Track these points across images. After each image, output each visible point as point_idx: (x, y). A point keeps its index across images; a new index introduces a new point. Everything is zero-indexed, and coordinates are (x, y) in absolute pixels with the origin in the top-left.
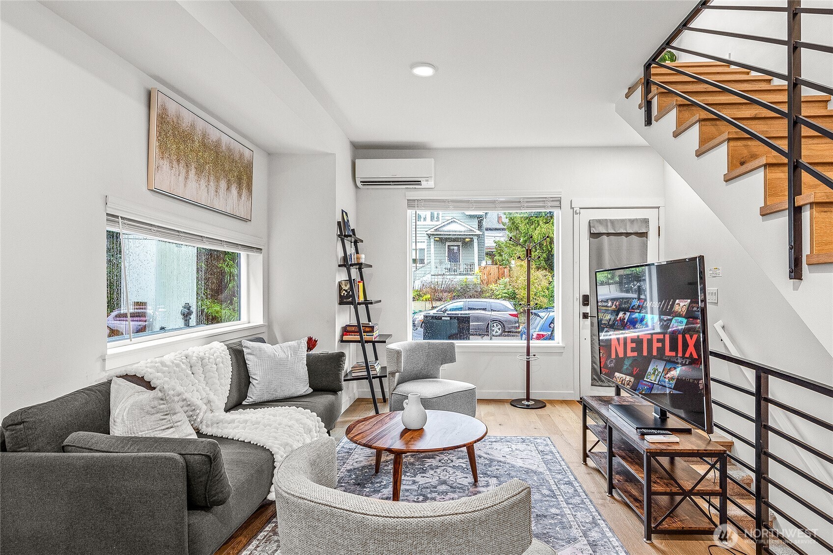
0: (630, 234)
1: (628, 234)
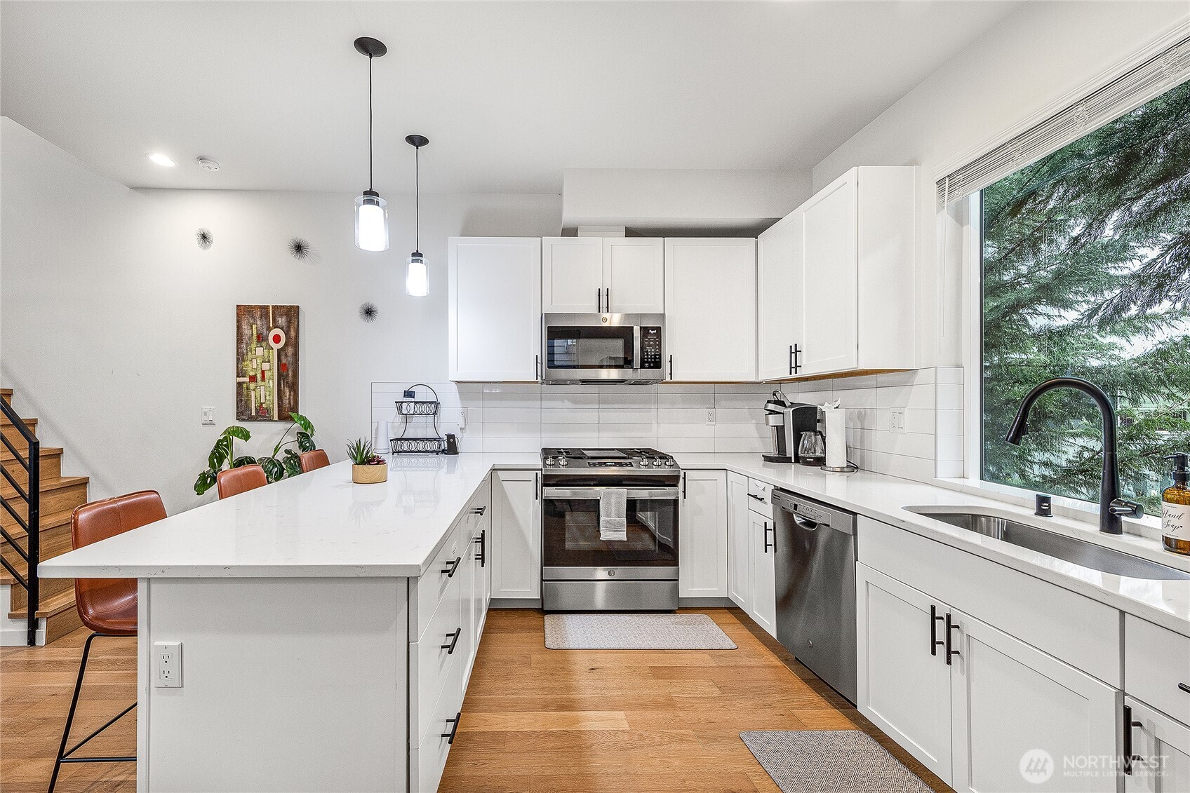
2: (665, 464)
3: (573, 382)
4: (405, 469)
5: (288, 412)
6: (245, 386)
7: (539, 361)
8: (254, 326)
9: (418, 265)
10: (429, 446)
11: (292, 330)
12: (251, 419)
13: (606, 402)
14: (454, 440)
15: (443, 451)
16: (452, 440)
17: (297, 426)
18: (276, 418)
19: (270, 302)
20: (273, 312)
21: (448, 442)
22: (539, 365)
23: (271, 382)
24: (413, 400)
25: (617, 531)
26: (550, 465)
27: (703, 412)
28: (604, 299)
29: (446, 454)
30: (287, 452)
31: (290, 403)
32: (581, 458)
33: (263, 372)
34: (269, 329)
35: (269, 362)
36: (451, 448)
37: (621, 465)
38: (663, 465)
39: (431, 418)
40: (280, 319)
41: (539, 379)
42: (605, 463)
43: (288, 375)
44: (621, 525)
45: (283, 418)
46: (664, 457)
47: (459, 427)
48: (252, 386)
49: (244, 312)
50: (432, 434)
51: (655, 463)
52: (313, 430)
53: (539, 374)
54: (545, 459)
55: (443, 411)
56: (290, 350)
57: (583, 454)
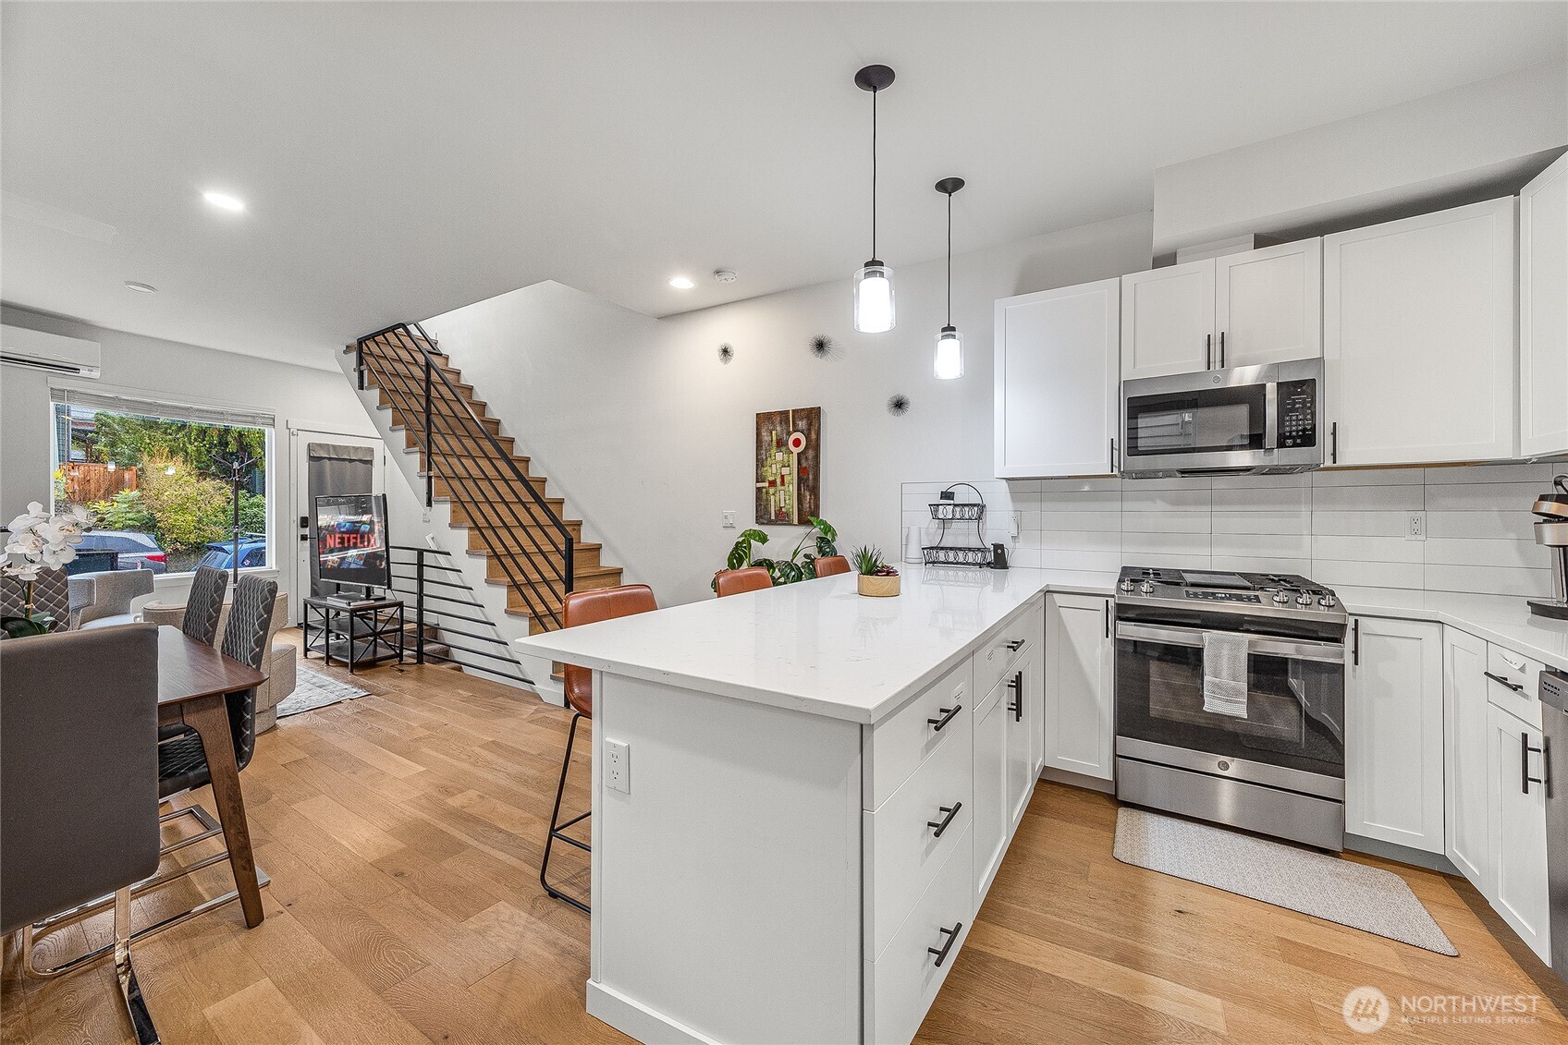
0: (355, 460)
1: (351, 461)
2: (1319, 603)
3: (1168, 474)
4: (942, 582)
5: (808, 515)
6: (764, 490)
7: (1116, 446)
8: (774, 432)
9: (950, 341)
10: (971, 557)
11: (813, 432)
12: (770, 522)
13: (1222, 502)
14: (1003, 551)
15: (989, 564)
16: (999, 551)
17: (816, 531)
18: (796, 522)
19: (790, 405)
20: (793, 416)
21: (995, 551)
22: (1116, 453)
23: (791, 486)
24: (952, 502)
25: (1231, 701)
26: (1127, 591)
27: (1402, 517)
28: (1218, 349)
29: (992, 568)
30: (806, 556)
31: (810, 507)
32: (1178, 584)
33: (783, 477)
34: (789, 434)
35: (789, 466)
36: (999, 560)
37: (1240, 598)
38: (1315, 604)
39: (974, 524)
40: (800, 423)
41: (1116, 472)
42: (1213, 594)
43: (808, 479)
44: (1238, 693)
45: (803, 521)
46: (1318, 591)
47: (1010, 535)
48: (772, 490)
49: (763, 419)
50: (975, 543)
51: (1300, 601)
52: (834, 534)
53: (1116, 463)
54: (1121, 581)
55: (989, 516)
56: (811, 453)
57: (1182, 578)
